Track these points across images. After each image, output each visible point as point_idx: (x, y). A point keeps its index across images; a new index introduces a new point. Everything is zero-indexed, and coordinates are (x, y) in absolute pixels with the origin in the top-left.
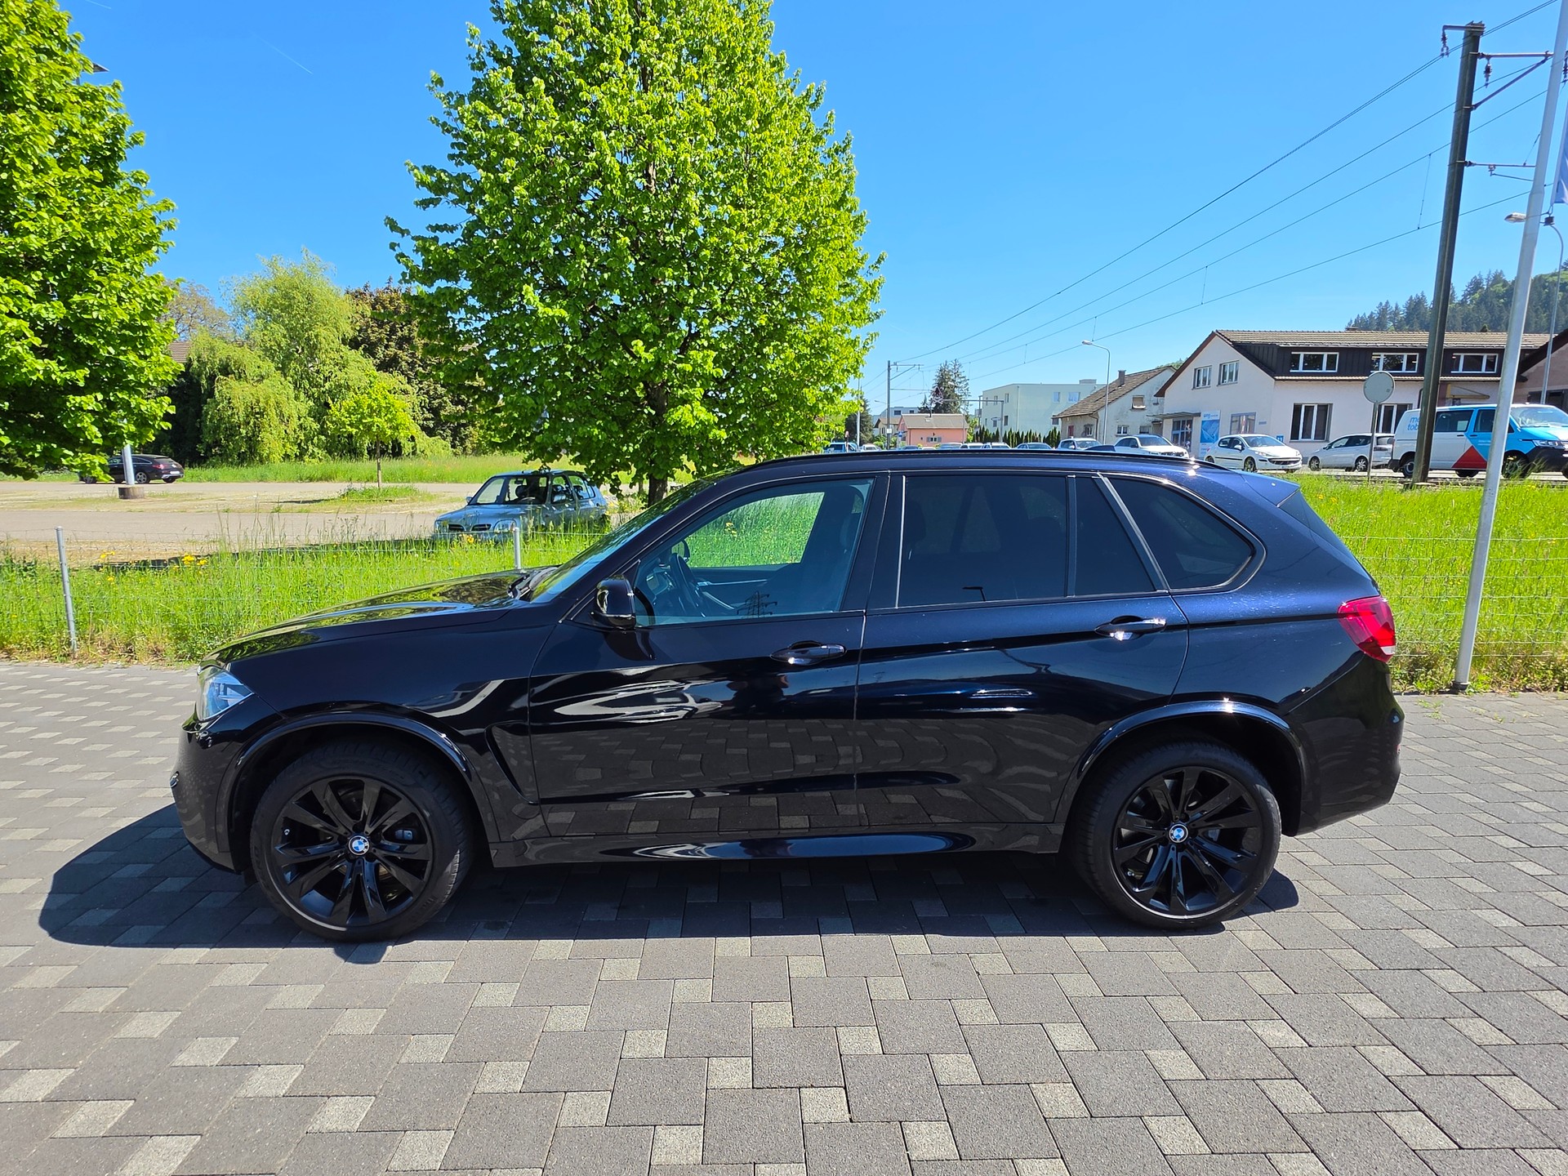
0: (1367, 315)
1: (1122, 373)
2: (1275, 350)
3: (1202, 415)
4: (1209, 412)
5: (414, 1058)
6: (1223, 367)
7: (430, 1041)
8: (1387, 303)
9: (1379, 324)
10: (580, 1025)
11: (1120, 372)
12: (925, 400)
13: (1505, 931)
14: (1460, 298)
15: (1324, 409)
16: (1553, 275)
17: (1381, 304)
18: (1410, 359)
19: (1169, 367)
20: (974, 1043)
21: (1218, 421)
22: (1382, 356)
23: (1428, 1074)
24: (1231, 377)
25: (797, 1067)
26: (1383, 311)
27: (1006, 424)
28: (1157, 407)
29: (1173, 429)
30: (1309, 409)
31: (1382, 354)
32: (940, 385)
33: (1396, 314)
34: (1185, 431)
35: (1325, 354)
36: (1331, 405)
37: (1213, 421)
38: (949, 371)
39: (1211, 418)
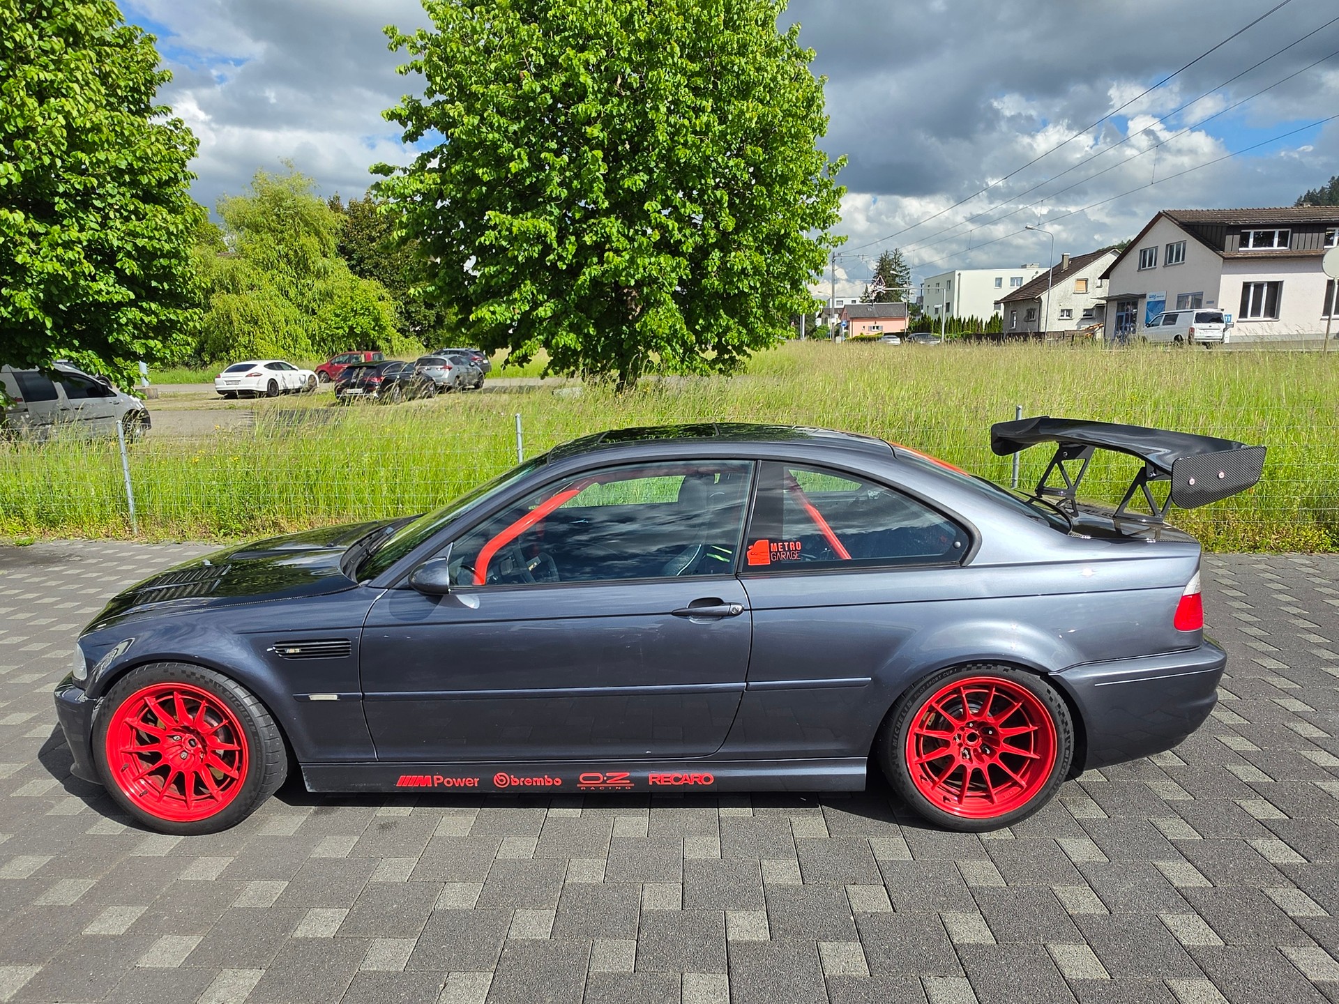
1: (1065, 258)
2: (1224, 229)
3: (1148, 297)
4: (1154, 294)
6: (1170, 247)
9: (1330, 199)
11: (1061, 256)
12: (867, 290)
15: (1275, 287)
19: (1117, 246)
21: (1164, 302)
24: (1177, 259)
27: (948, 311)
28: (1101, 289)
29: (1118, 312)
30: (1259, 286)
34: (1129, 312)
35: (1278, 232)
36: (1282, 282)
37: (1159, 302)
38: (890, 261)
39: (1157, 299)
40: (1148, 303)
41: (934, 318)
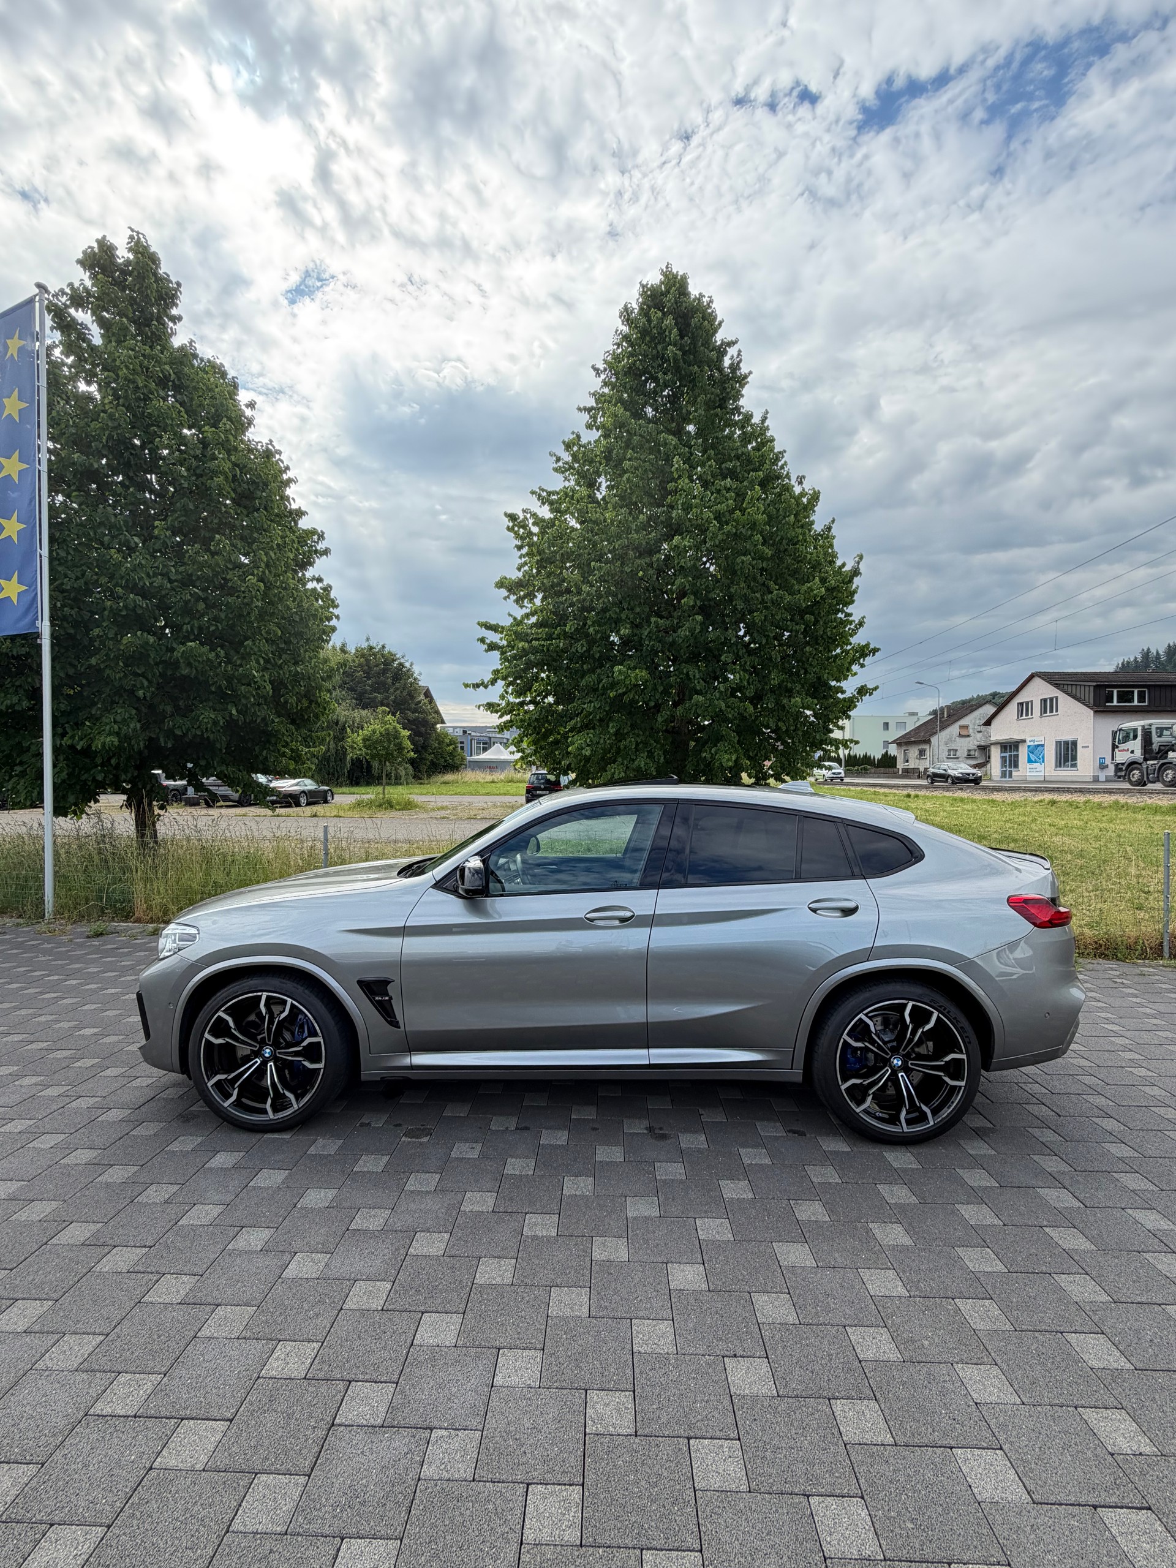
2: (1092, 688)
3: (1027, 741)
4: (1034, 738)
6: (1044, 701)
21: (1043, 746)
24: (1051, 711)
28: (984, 734)
29: (1001, 753)
34: (1012, 754)
37: (1038, 746)
39: (1036, 743)
40: (1029, 746)
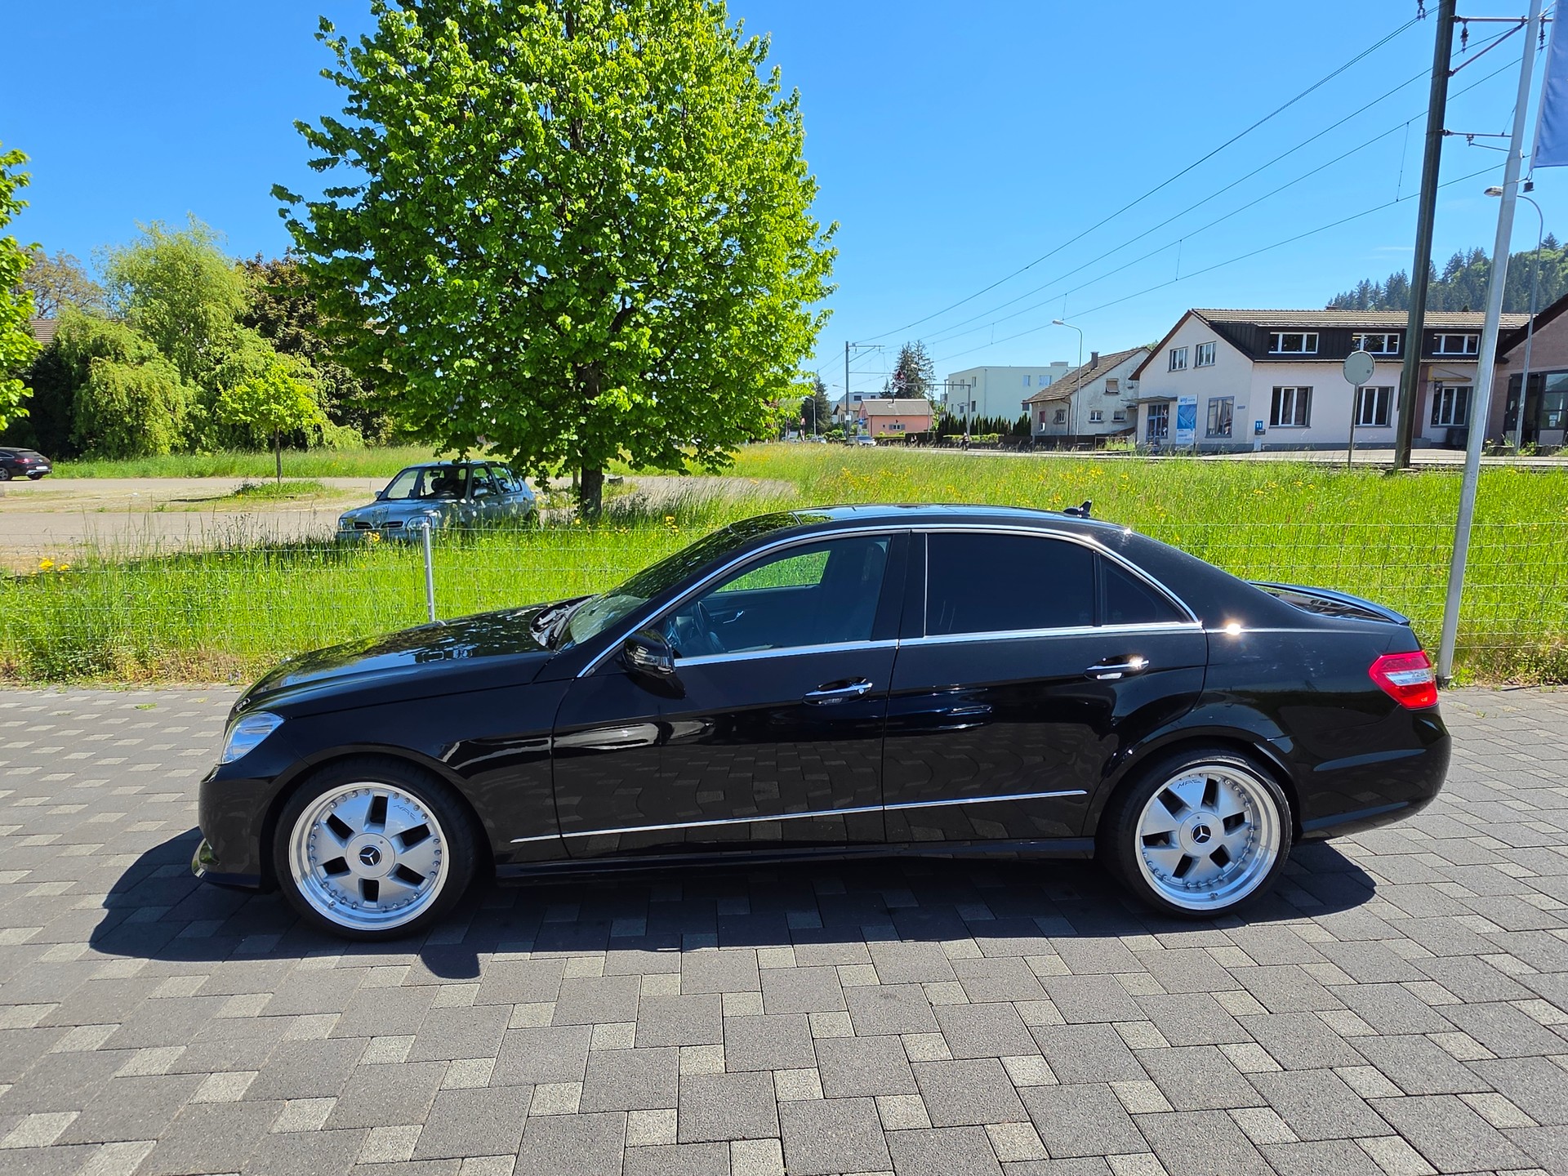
0: (1348, 294)
1: (1094, 355)
2: (1254, 330)
3: (1179, 400)
4: (1186, 396)
5: (288, 1127)
6: (1199, 348)
7: (307, 1105)
8: (1368, 281)
9: (1359, 304)
10: (483, 1081)
11: (1093, 354)
12: (887, 385)
13: (1486, 938)
14: (1441, 277)
15: (1305, 393)
16: (1533, 253)
17: (1361, 282)
18: (1392, 340)
19: (1144, 348)
20: (925, 1082)
21: (1195, 406)
22: (1363, 336)
23: (1407, 1095)
24: (1208, 359)
25: (728, 1118)
26: (1364, 289)
27: (974, 410)
28: (1132, 390)
29: (1149, 415)
30: (1288, 392)
31: (1363, 335)
32: (902, 368)
33: (1376, 293)
34: (1161, 416)
35: (1305, 335)
36: (1312, 388)
37: (1190, 406)
38: (912, 353)
39: (1188, 403)
40: (1180, 407)
41: (959, 417)
